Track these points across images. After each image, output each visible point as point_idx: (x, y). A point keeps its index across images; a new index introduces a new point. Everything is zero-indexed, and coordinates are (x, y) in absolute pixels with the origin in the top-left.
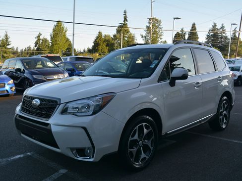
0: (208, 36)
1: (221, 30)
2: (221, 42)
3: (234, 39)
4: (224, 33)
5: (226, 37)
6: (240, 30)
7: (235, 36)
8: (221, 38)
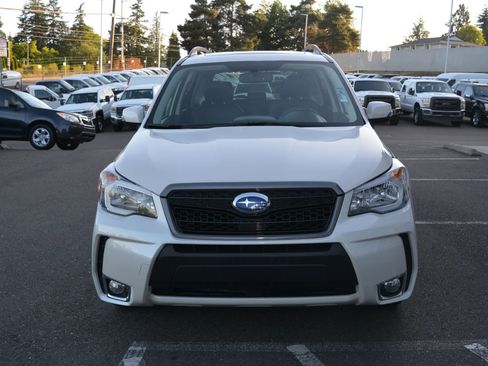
0: (22, 20)
1: (51, 8)
2: (53, 35)
3: (80, 29)
4: (58, 14)
5: (62, 25)
6: (114, 12)
7: (81, 22)
8: (53, 25)
